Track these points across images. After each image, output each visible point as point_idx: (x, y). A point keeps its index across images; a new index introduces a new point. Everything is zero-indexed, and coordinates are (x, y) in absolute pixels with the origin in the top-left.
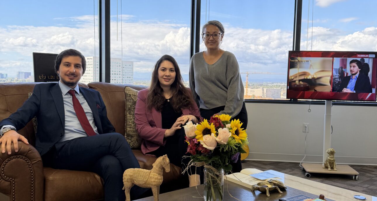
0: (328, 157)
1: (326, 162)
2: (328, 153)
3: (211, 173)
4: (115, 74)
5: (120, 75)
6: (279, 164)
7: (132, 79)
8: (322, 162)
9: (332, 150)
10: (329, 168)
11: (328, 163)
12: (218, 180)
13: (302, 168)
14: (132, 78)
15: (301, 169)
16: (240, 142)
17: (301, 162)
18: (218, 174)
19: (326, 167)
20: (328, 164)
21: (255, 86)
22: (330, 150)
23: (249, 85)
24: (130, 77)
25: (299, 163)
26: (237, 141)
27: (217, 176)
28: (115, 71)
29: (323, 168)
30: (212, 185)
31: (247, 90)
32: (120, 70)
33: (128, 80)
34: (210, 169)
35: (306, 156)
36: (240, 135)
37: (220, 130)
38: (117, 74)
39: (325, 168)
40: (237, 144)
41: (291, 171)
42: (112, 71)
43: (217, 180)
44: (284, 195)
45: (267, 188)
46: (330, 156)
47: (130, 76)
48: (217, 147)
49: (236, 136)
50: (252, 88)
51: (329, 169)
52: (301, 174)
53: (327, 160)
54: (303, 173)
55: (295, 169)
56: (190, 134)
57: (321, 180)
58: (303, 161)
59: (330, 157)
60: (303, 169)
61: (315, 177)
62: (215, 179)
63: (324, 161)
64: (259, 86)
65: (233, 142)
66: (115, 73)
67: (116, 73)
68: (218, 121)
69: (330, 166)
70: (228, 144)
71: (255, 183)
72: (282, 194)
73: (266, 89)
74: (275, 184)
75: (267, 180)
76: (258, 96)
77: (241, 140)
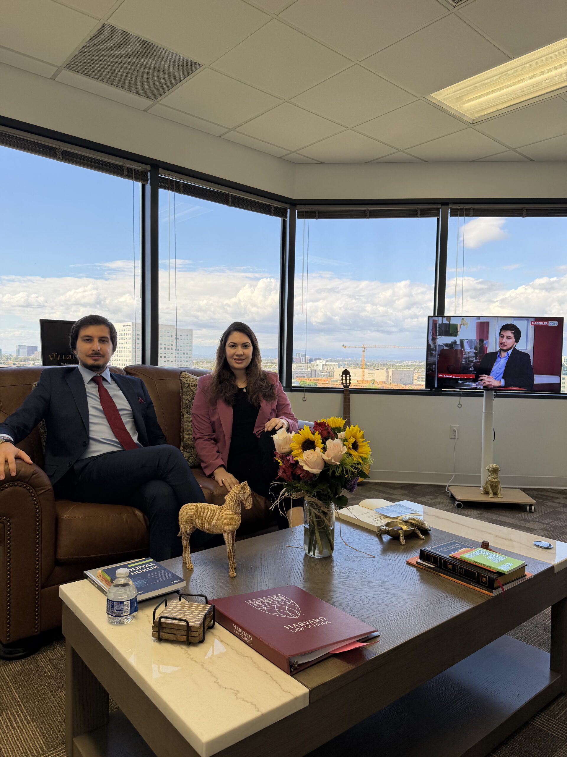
0: (489, 477)
1: (486, 485)
2: (489, 471)
3: (315, 509)
4: (165, 348)
5: (172, 349)
6: (414, 488)
7: (190, 356)
8: (480, 484)
9: (494, 466)
10: (491, 493)
11: (489, 486)
12: (326, 520)
13: (450, 494)
14: (191, 354)
15: (448, 496)
16: (360, 460)
17: (448, 484)
18: (325, 510)
19: (487, 493)
20: (490, 488)
21: (375, 366)
22: (492, 466)
23: (366, 365)
24: (187, 354)
25: (445, 486)
26: (355, 459)
27: (325, 514)
28: (164, 345)
29: (481, 494)
30: (316, 527)
31: (364, 372)
32: (172, 343)
33: (184, 357)
34: (314, 502)
35: (455, 475)
36: (360, 450)
37: (329, 442)
38: (168, 349)
39: (485, 494)
40: (355, 464)
41: (433, 499)
42: (161, 344)
43: (324, 520)
44: (426, 542)
45: (400, 531)
46: (492, 475)
47: (187, 352)
48: (325, 469)
49: (353, 452)
50: (371, 369)
51: (491, 495)
52: (449, 503)
53: (487, 482)
54: (451, 501)
55: (438, 496)
56: (283, 449)
57: (479, 512)
58: (450, 483)
59: (492, 477)
60: (452, 495)
61: (469, 509)
62: (322, 518)
63: (483, 484)
64: (381, 366)
65: (349, 461)
66: (165, 346)
67: (167, 347)
68: (326, 428)
69: (492, 490)
70: (342, 463)
71: (381, 523)
72: (424, 539)
73: (392, 371)
74: (412, 525)
75: (400, 518)
76: (379, 382)
77: (361, 457)
